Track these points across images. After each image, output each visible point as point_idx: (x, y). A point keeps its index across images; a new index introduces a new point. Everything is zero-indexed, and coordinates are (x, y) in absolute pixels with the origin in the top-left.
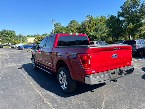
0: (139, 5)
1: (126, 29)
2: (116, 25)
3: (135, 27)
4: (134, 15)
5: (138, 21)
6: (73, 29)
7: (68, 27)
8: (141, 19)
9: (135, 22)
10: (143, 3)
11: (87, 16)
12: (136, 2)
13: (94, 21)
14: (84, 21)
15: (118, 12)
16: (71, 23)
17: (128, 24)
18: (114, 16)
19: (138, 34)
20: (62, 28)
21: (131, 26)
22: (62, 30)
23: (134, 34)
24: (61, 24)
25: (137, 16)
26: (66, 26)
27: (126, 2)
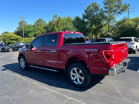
0: (99, 10)
1: (90, 30)
2: (82, 26)
3: (97, 28)
4: (96, 18)
5: (99, 23)
6: (40, 28)
7: (35, 26)
8: (101, 22)
9: (97, 23)
10: (102, 9)
11: (55, 16)
12: (97, 7)
13: (61, 21)
14: (51, 21)
15: (83, 14)
16: (38, 21)
17: (92, 25)
18: (79, 18)
19: (100, 34)
20: (29, 27)
21: (94, 27)
22: (28, 28)
23: (97, 34)
24: (26, 22)
25: (98, 19)
26: (32, 25)
27: (89, 6)
